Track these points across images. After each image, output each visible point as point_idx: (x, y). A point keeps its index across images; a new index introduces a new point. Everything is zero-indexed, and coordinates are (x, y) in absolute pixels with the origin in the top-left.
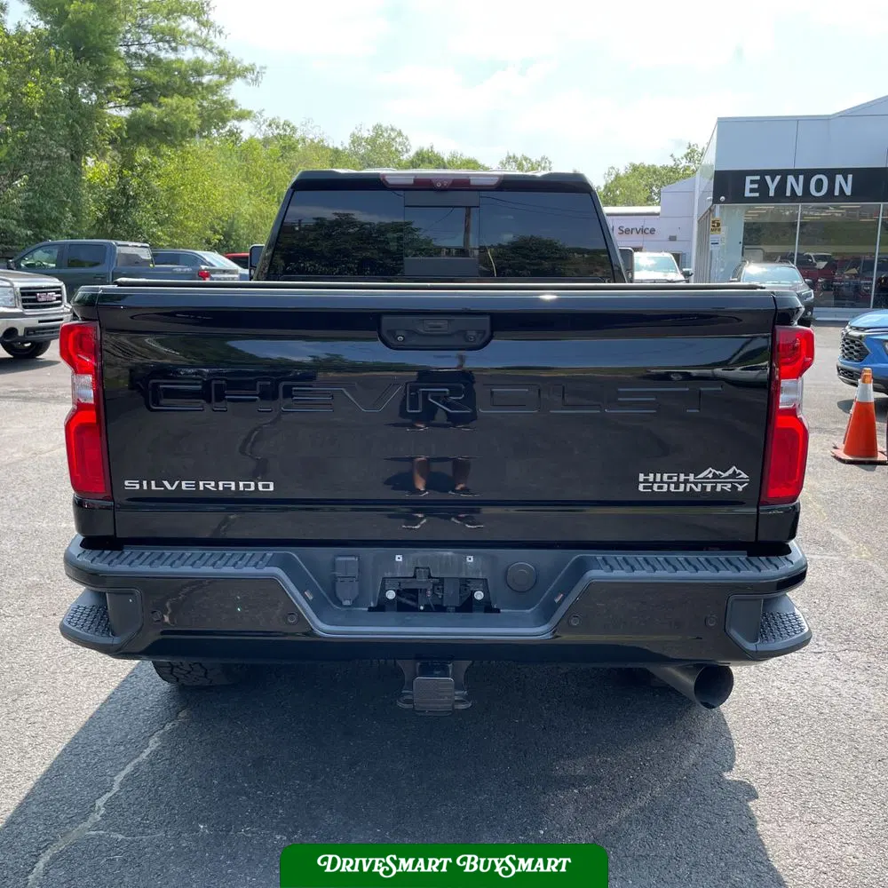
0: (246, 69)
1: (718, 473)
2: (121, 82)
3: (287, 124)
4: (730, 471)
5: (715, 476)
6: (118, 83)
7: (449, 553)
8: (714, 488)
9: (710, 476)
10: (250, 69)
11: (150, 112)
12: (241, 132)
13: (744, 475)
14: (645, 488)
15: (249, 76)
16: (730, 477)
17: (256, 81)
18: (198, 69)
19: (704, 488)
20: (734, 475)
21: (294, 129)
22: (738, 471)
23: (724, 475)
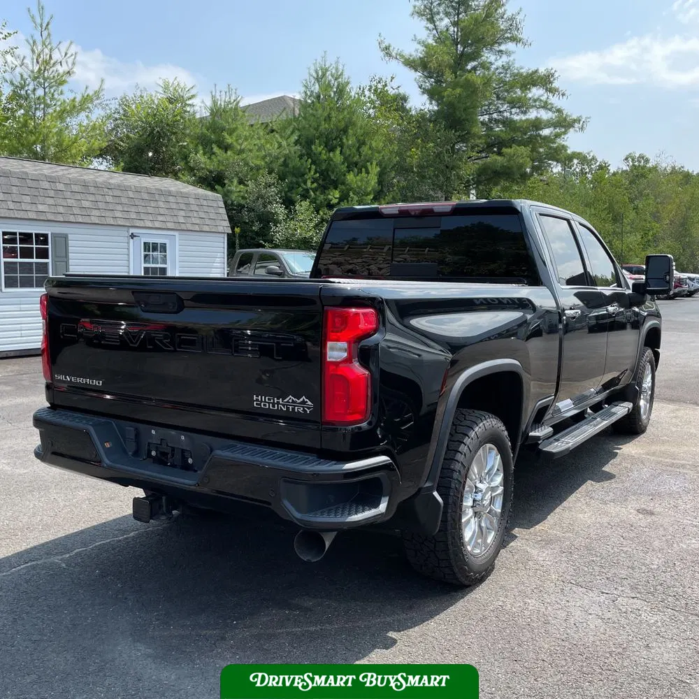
0: (575, 121)
1: (294, 399)
2: (479, 141)
3: (642, 157)
4: (301, 400)
5: (293, 401)
6: (478, 141)
7: (173, 432)
8: (293, 409)
9: (291, 401)
10: (578, 120)
11: (496, 160)
12: (609, 166)
13: (309, 403)
14: (257, 404)
15: (576, 125)
16: (301, 403)
17: (582, 128)
18: (537, 124)
19: (288, 408)
20: (304, 402)
21: (647, 161)
22: (306, 400)
23: (298, 401)
